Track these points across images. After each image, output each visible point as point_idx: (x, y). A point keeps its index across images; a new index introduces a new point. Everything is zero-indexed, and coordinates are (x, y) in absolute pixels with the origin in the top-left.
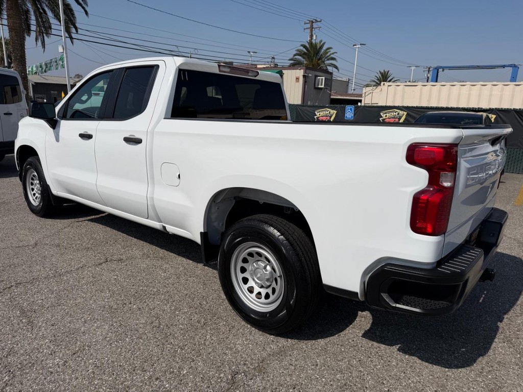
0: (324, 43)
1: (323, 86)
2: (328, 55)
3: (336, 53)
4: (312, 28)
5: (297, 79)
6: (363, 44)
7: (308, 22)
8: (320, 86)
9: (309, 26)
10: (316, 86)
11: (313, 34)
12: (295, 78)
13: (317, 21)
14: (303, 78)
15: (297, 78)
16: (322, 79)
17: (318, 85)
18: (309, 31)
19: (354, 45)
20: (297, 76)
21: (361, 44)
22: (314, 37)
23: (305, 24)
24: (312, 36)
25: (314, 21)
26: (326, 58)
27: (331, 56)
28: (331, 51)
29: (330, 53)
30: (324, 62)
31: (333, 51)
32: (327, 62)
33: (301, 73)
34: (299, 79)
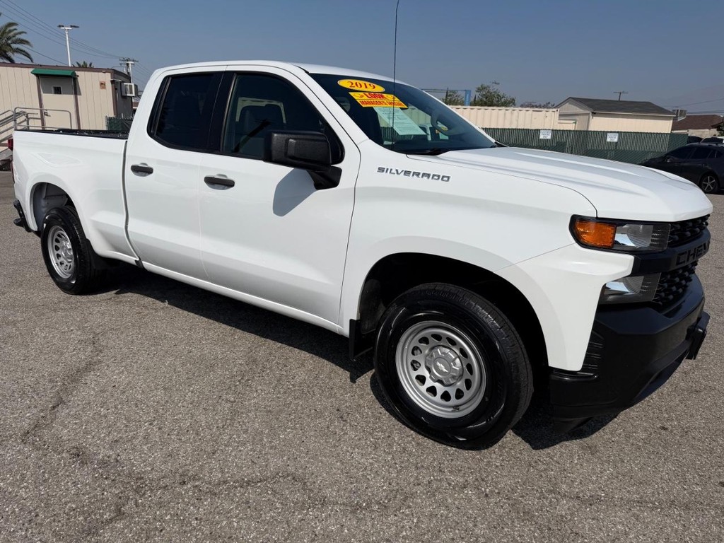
1: (133, 95)
2: (12, 34)
3: (25, 33)
5: (103, 85)
8: (129, 95)
12: (99, 84)
14: (112, 83)
15: (102, 84)
16: (131, 86)
17: (126, 93)
19: (60, 26)
20: (102, 80)
21: (71, 26)
26: (9, 39)
27: (18, 37)
28: (15, 29)
29: (15, 32)
30: (9, 45)
31: (19, 29)
32: (14, 46)
33: (107, 78)
34: (104, 84)
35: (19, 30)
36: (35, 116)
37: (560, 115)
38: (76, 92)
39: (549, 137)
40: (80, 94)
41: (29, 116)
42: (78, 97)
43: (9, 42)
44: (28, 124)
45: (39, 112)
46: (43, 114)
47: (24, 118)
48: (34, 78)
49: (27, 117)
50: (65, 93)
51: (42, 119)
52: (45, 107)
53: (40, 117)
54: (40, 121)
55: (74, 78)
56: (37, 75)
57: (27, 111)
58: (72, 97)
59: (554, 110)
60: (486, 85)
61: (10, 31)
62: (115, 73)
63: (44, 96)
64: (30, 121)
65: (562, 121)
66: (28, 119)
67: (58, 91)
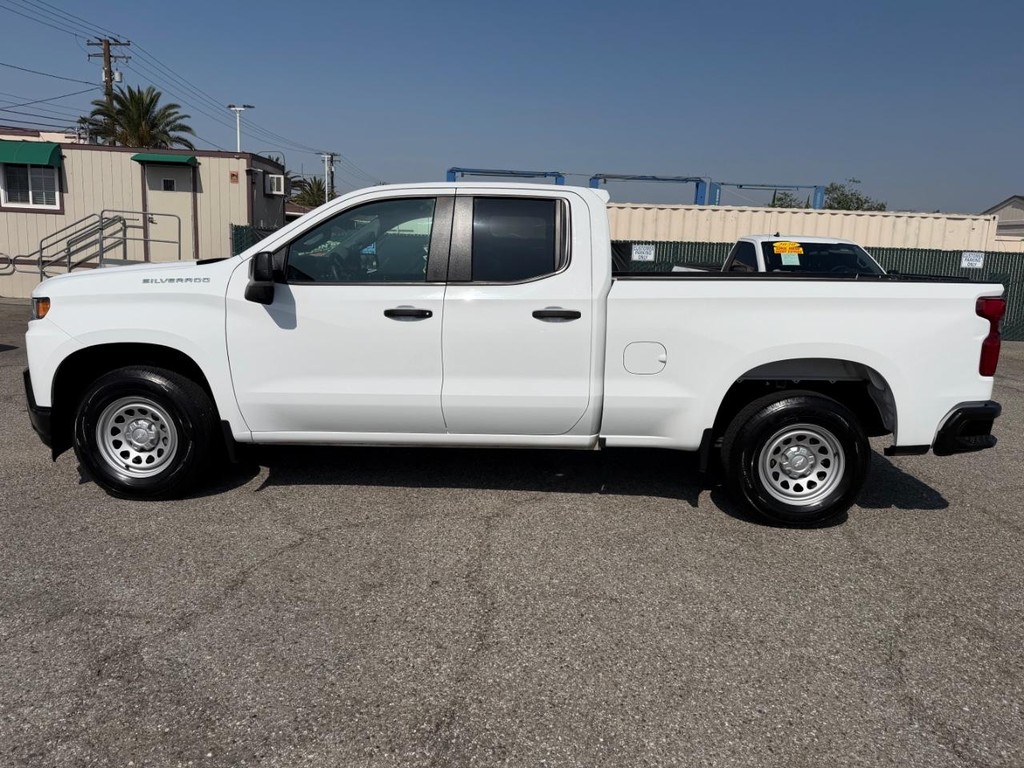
0: (159, 94)
1: (282, 193)
2: (171, 118)
3: (189, 117)
4: (108, 57)
5: (234, 177)
6: (249, 107)
7: (98, 42)
8: (275, 192)
9: (100, 50)
10: (268, 191)
11: (113, 69)
12: (228, 175)
13: (117, 43)
14: (247, 174)
15: (233, 175)
16: (279, 179)
17: (272, 190)
18: (101, 60)
19: (230, 107)
20: (234, 170)
21: (244, 106)
22: (117, 77)
23: (88, 44)
24: (110, 74)
25: (112, 41)
26: (167, 125)
27: (179, 122)
28: (177, 113)
29: (176, 115)
30: (166, 133)
31: (182, 112)
32: (172, 134)
33: (241, 166)
34: (237, 176)
35: (181, 114)
36: (136, 223)
37: (1000, 227)
38: (195, 187)
39: (979, 265)
40: (201, 192)
41: (128, 223)
42: (198, 195)
43: (168, 129)
44: (125, 235)
45: (141, 217)
46: (148, 220)
47: (119, 226)
48: (137, 167)
49: (124, 224)
50: (179, 190)
51: (145, 229)
52: (150, 210)
53: (141, 224)
54: (142, 230)
55: (192, 167)
56: (142, 162)
57: (125, 216)
58: (189, 195)
59: (988, 217)
60: (838, 183)
61: (170, 115)
62: (254, 159)
63: (151, 194)
64: (129, 230)
65: (1003, 238)
66: (125, 227)
67: (169, 186)
